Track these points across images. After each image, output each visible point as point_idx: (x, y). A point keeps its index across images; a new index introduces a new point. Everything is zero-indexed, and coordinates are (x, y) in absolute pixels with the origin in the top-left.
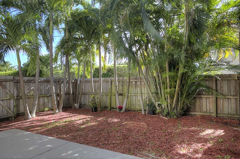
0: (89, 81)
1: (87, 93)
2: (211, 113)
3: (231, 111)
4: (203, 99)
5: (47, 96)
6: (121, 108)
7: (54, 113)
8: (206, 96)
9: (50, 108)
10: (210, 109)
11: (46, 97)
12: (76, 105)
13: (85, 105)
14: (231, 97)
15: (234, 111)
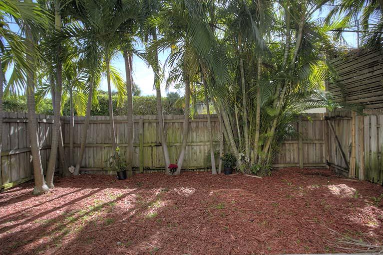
0: (95, 121)
1: (89, 144)
2: (296, 163)
3: (316, 159)
4: (287, 145)
5: (8, 156)
6: (173, 168)
7: (37, 191)
8: (290, 142)
9: (16, 181)
10: (294, 158)
11: (6, 157)
12: (71, 169)
13: (86, 167)
14: (317, 142)
15: (319, 159)
